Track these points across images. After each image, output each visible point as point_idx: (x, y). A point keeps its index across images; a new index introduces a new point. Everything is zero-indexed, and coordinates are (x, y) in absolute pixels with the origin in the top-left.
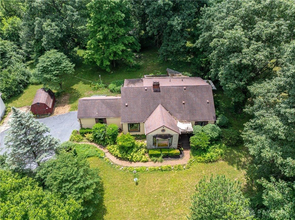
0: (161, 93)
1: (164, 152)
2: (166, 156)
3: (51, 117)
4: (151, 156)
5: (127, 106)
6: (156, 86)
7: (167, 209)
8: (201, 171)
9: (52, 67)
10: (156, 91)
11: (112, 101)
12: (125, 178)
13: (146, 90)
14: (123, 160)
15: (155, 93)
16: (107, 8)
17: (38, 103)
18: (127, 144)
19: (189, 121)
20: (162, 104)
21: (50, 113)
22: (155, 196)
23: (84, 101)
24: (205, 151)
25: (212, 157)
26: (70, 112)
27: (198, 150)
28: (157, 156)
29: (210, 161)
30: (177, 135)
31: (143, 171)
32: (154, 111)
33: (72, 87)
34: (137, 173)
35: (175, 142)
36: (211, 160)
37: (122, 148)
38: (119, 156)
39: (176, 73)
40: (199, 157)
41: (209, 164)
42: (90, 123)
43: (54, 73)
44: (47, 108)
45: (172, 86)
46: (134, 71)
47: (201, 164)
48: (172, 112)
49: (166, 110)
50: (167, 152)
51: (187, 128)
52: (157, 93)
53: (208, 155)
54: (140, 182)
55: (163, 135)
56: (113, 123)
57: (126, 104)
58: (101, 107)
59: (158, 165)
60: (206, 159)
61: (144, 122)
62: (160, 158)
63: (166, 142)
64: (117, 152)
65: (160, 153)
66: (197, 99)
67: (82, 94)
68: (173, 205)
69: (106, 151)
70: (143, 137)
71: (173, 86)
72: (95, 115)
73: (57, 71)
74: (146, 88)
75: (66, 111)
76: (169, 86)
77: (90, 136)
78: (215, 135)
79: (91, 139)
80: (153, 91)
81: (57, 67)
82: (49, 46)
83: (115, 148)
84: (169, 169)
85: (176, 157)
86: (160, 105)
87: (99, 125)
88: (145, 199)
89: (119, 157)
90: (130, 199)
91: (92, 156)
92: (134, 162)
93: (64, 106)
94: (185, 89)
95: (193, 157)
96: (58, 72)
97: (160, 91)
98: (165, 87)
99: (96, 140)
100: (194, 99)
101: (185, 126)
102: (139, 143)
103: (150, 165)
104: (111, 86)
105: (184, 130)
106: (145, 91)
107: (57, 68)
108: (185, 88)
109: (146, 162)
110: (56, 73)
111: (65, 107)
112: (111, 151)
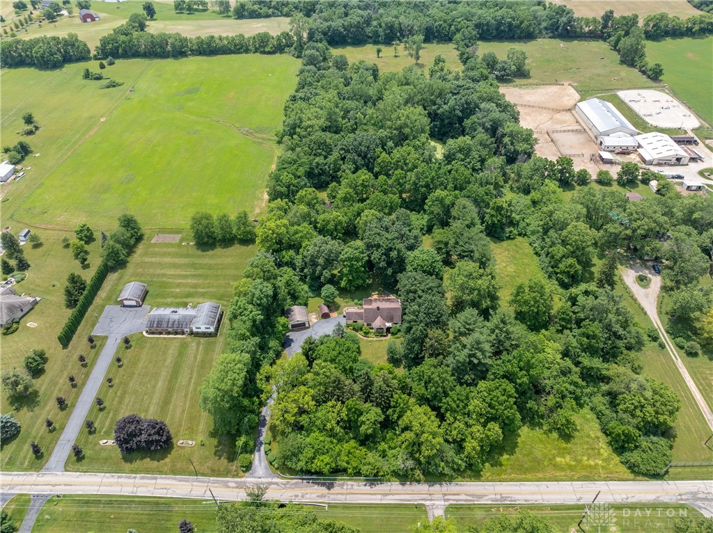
2: (381, 336)
4: (375, 336)
5: (367, 316)
8: (395, 341)
10: (378, 310)
17: (325, 313)
18: (367, 331)
19: (390, 323)
23: (348, 312)
24: (396, 334)
25: (399, 336)
26: (338, 315)
27: (393, 334)
29: (397, 338)
30: (385, 328)
31: (372, 341)
32: (377, 318)
34: (370, 341)
35: (385, 330)
37: (365, 333)
38: (363, 335)
40: (394, 336)
42: (350, 322)
45: (385, 308)
47: (394, 339)
48: (384, 319)
49: (382, 318)
50: (382, 334)
51: (390, 325)
53: (397, 336)
55: (380, 328)
56: (360, 322)
58: (356, 316)
59: (378, 339)
61: (373, 323)
63: (381, 331)
65: (379, 334)
67: (342, 306)
70: (372, 328)
72: (354, 319)
74: (374, 309)
75: (336, 315)
77: (351, 328)
83: (362, 333)
84: (383, 341)
85: (385, 336)
86: (379, 316)
87: (355, 324)
92: (369, 337)
93: (334, 312)
97: (380, 310)
98: (382, 308)
99: (354, 329)
100: (395, 313)
101: (388, 325)
102: (371, 331)
103: (375, 339)
104: (356, 301)
108: (390, 308)
112: (360, 333)
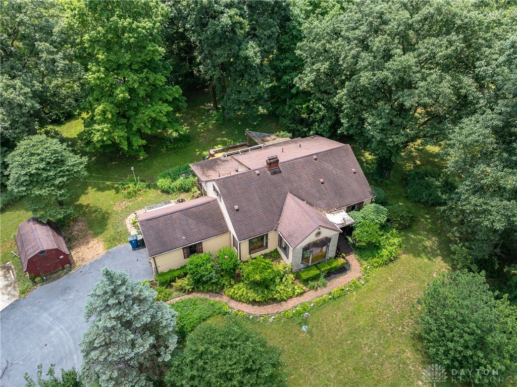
0: (283, 173)
1: (324, 269)
2: (329, 274)
3: (73, 271)
4: (306, 282)
5: (237, 210)
6: (273, 164)
7: (376, 354)
8: (387, 279)
9: (49, 171)
10: (274, 173)
11: (201, 208)
12: (287, 333)
13: (258, 175)
14: (266, 305)
15: (275, 176)
16: (132, 40)
17: (42, 252)
19: (339, 208)
20: (291, 193)
21: (68, 265)
22: (349, 342)
23: (150, 222)
24: (378, 247)
25: (390, 253)
26: (109, 250)
27: (370, 249)
28: (315, 278)
29: (390, 261)
30: (336, 235)
31: (307, 310)
32: (284, 207)
33: (78, 203)
34: (299, 318)
35: (333, 247)
36: (392, 258)
38: (257, 300)
39: (264, 136)
40: (375, 260)
41: (391, 265)
42: (172, 260)
43: (57, 182)
44: (62, 257)
45: (295, 159)
46: (182, 148)
47: (380, 269)
48: (310, 201)
49: (301, 199)
50: (329, 267)
51: (344, 220)
52: (277, 175)
53: (385, 252)
54: (314, 329)
55: (318, 242)
57: (236, 207)
58: (187, 224)
59: (323, 293)
60: (385, 258)
61: (276, 230)
62: (322, 280)
64: (252, 295)
65: (318, 272)
66: (338, 171)
67: (110, 211)
68: (380, 344)
69: (225, 299)
71: (297, 159)
72: (182, 241)
73: (62, 176)
74: (257, 172)
75: (100, 252)
76: (292, 160)
77: (184, 282)
78: (383, 219)
79: (188, 287)
80: (269, 173)
81: (59, 169)
82: (17, 131)
83: (240, 289)
84: (342, 294)
85: (343, 270)
86: (289, 193)
87: (195, 258)
88: (337, 353)
89: (258, 302)
90: (315, 363)
91: (209, 317)
92: (285, 301)
93: (88, 243)
94: (316, 159)
95: (364, 262)
96: (65, 179)
97: (280, 172)
98: (286, 162)
99: (200, 283)
100: (334, 172)
101: (339, 218)
103: (311, 297)
104: (164, 182)
105: (341, 224)
106: (258, 177)
107: (61, 171)
108: (315, 157)
109: (302, 294)
110: (60, 182)
111: (90, 245)
112: (237, 296)
